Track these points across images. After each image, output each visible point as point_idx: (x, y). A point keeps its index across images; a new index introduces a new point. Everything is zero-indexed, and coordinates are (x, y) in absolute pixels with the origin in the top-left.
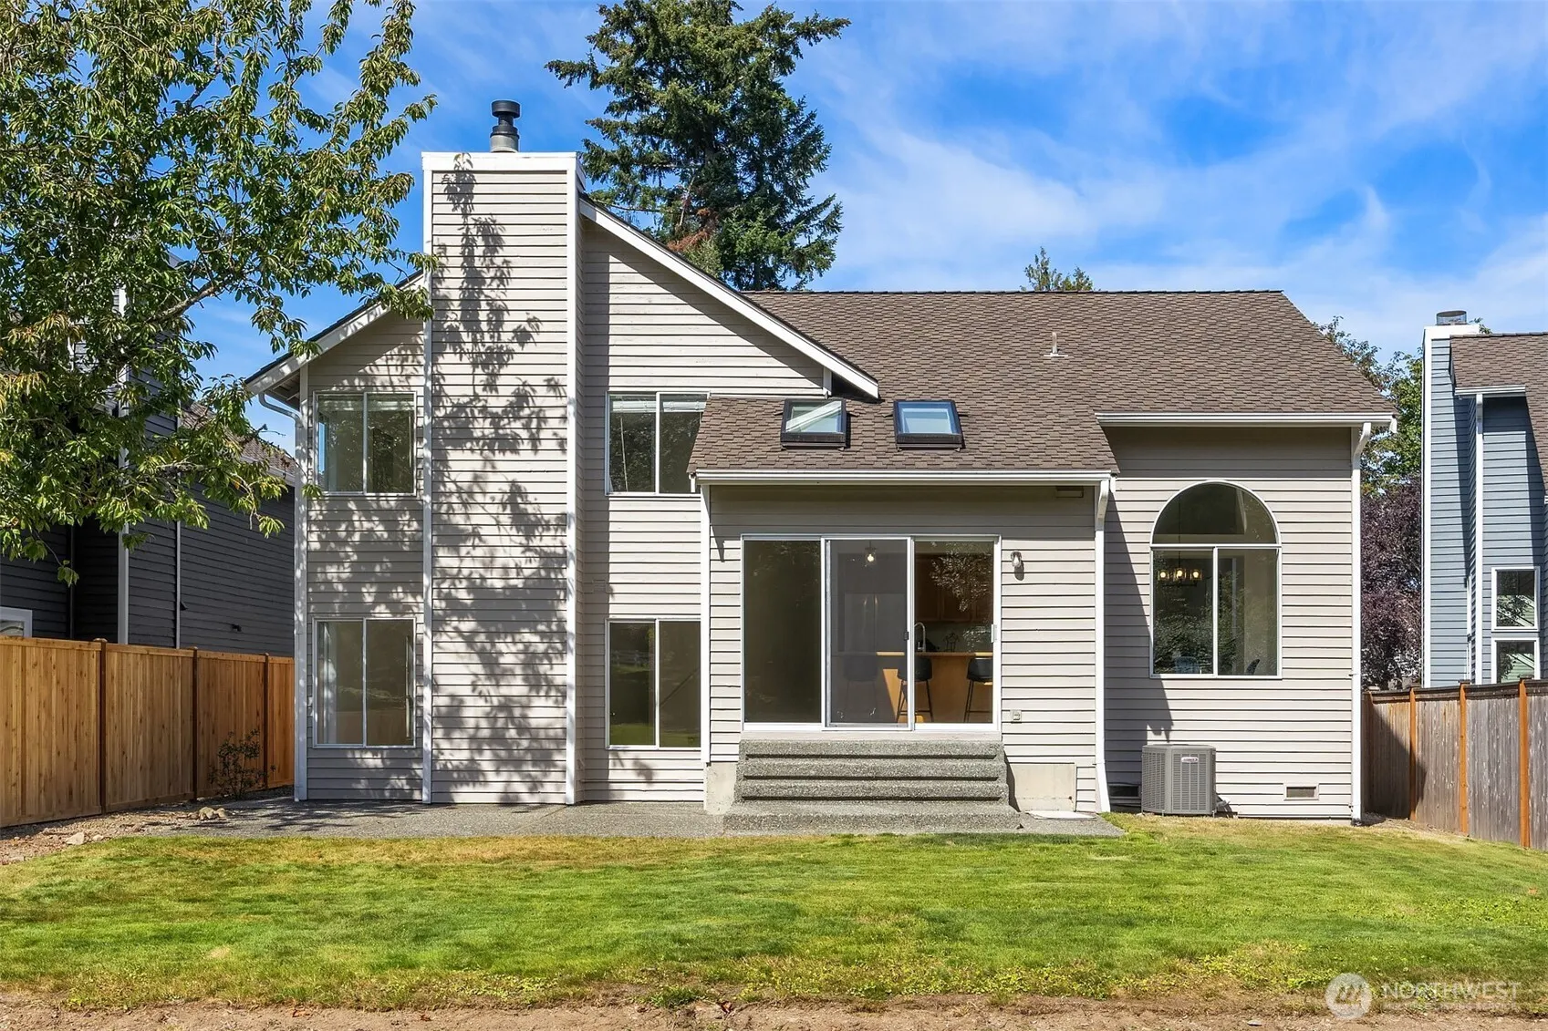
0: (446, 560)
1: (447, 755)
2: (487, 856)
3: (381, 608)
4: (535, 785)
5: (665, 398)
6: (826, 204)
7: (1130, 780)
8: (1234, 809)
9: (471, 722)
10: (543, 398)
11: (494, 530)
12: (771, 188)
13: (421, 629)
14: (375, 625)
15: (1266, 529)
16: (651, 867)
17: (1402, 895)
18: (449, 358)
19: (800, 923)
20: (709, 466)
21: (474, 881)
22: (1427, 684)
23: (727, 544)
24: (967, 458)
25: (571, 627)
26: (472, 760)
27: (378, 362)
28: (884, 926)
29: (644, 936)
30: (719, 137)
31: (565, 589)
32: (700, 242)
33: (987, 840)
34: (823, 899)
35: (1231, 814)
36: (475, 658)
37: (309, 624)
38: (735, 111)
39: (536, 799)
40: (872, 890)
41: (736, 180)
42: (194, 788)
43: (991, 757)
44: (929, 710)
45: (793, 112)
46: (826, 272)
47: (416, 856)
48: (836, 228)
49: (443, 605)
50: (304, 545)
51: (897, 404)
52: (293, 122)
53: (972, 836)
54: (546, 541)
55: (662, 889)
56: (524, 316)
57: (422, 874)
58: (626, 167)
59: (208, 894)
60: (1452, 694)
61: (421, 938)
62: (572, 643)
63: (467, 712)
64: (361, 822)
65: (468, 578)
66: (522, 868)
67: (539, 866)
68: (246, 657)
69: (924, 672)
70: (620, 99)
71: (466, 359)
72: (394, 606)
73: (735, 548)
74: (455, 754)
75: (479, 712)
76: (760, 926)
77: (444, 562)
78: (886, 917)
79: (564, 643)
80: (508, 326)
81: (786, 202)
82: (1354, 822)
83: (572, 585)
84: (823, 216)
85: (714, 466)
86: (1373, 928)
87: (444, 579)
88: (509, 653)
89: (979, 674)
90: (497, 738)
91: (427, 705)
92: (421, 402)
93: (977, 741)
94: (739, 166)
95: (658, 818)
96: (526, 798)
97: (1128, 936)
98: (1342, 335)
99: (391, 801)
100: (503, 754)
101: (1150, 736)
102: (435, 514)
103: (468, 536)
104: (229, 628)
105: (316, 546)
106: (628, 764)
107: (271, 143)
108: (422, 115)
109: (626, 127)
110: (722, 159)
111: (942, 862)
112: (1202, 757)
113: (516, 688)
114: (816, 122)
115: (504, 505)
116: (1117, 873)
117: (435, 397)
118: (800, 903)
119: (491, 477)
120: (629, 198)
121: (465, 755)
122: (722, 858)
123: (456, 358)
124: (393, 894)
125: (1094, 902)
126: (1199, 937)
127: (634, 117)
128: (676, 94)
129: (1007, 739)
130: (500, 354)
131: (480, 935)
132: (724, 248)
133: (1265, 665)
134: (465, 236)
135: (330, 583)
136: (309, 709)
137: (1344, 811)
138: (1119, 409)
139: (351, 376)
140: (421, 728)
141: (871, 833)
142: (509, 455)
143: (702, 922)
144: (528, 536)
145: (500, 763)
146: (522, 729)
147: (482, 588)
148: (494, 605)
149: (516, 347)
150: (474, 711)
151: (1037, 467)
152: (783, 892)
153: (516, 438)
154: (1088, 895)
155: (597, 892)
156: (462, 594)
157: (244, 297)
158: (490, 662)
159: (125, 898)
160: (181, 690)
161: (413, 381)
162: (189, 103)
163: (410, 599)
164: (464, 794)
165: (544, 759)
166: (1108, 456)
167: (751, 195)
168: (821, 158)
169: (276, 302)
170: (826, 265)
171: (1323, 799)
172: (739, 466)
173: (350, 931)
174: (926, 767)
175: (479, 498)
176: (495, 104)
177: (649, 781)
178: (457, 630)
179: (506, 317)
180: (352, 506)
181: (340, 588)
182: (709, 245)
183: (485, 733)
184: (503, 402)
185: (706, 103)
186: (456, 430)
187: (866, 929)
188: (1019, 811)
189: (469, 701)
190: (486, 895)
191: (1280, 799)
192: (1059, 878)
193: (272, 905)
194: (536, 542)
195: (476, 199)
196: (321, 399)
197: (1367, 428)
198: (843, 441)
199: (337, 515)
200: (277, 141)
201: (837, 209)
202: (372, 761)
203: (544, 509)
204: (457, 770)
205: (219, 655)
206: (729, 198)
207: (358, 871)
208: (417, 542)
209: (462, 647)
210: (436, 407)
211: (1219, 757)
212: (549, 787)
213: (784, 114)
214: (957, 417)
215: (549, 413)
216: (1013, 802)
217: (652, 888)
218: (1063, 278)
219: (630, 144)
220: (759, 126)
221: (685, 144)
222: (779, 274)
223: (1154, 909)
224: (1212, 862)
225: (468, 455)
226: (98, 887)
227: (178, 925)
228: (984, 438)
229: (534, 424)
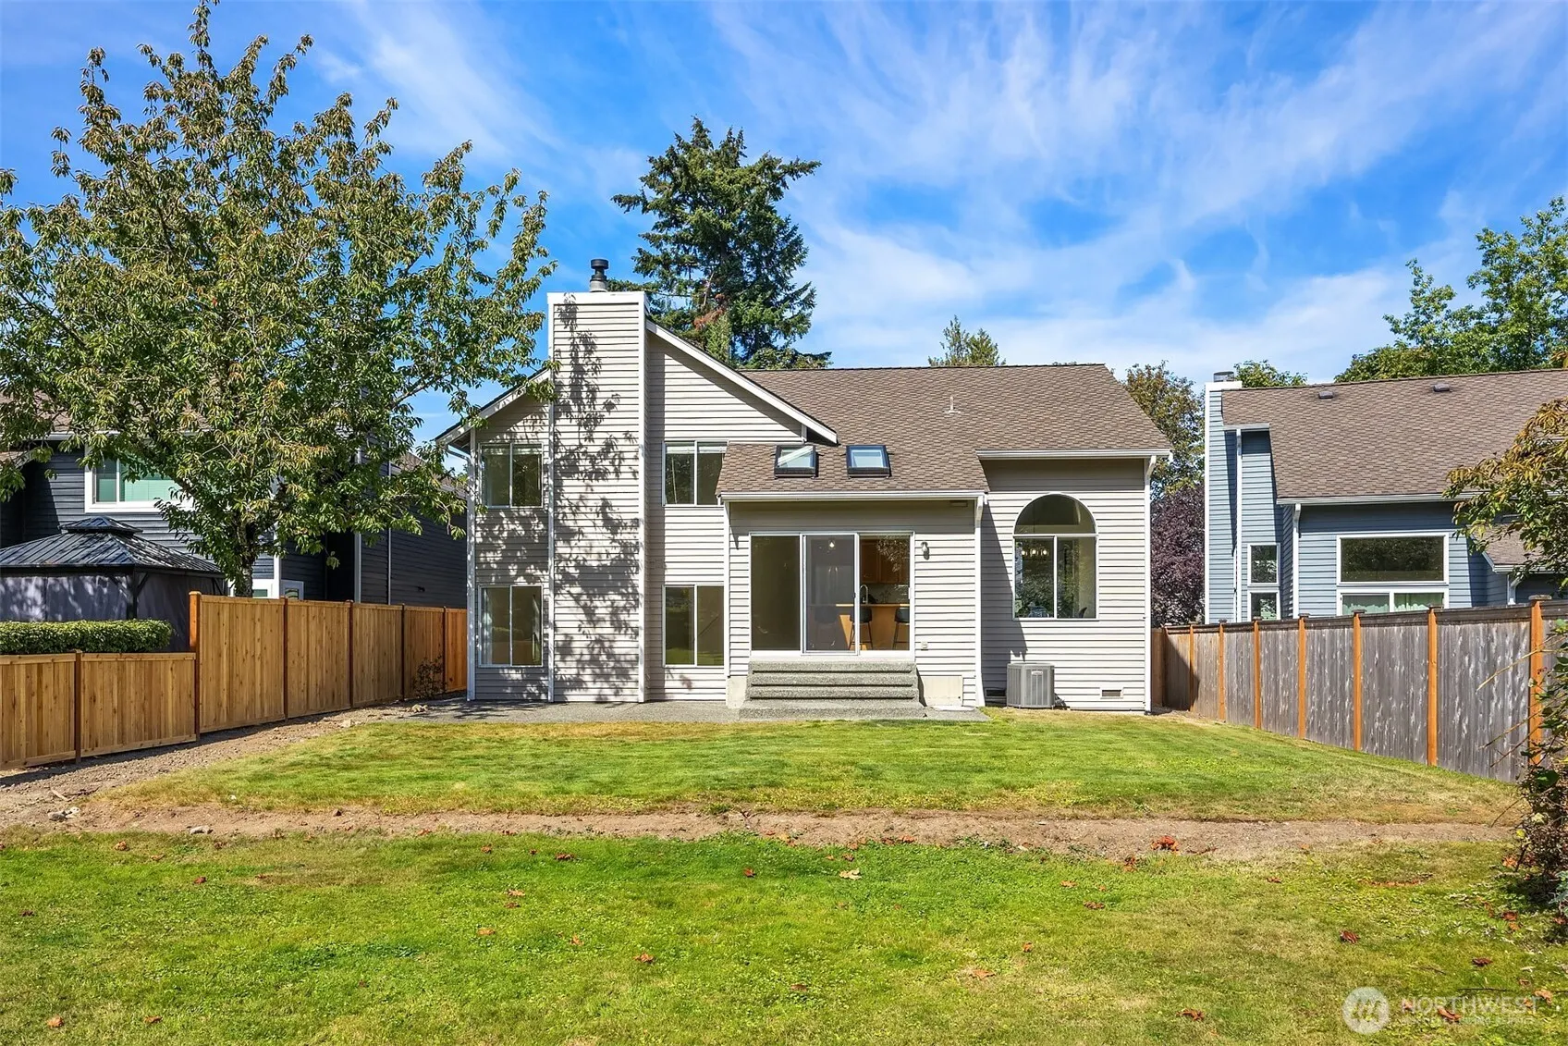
0: (562, 549)
1: (562, 672)
2: (596, 733)
3: (521, 579)
4: (617, 691)
5: (700, 444)
6: (805, 289)
7: (998, 686)
8: (1067, 704)
9: (577, 651)
10: (622, 446)
11: (592, 530)
12: (767, 279)
13: (547, 593)
14: (518, 590)
15: (1089, 524)
16: (697, 740)
17: (1152, 755)
18: (563, 421)
19: (786, 770)
20: (729, 490)
21: (593, 749)
22: (1207, 622)
23: (740, 538)
24: (893, 483)
25: (641, 590)
26: (578, 674)
27: (520, 424)
28: (835, 772)
29: (699, 778)
30: (731, 245)
31: (638, 567)
32: (717, 317)
33: (902, 723)
34: (800, 757)
35: (1066, 708)
36: (581, 611)
37: (476, 589)
38: (741, 226)
39: (619, 699)
40: (829, 753)
41: (742, 273)
42: (403, 693)
43: (908, 672)
44: (870, 641)
45: (782, 226)
46: (804, 336)
47: (553, 734)
48: (811, 305)
49: (560, 577)
50: (473, 539)
51: (848, 448)
52: (470, 281)
53: (893, 722)
54: (624, 536)
55: (704, 752)
56: (610, 395)
57: (560, 744)
58: (667, 266)
59: (439, 755)
60: (1216, 629)
61: (570, 778)
62: (642, 600)
63: (574, 645)
64: (512, 714)
65: (575, 560)
66: (620, 739)
67: (628, 739)
68: (433, 609)
69: (867, 616)
70: (663, 219)
71: (574, 422)
72: (529, 577)
73: (746, 541)
74: (568, 670)
75: (583, 644)
76: (763, 772)
77: (560, 550)
78: (837, 768)
79: (637, 601)
80: (599, 401)
81: (776, 287)
82: (1146, 713)
83: (642, 563)
84: (803, 297)
85: (732, 490)
86: (1126, 774)
87: (560, 561)
88: (602, 608)
89: (902, 618)
90: (594, 661)
91: (551, 640)
92: (547, 449)
93: (900, 661)
94: (744, 264)
95: (698, 711)
96: (612, 699)
97: (979, 777)
98: (1167, 373)
99: (527, 701)
100: (598, 671)
101: (1013, 657)
102: (556, 520)
103: (575, 533)
104: (416, 589)
105: (479, 540)
106: (676, 677)
107: (456, 294)
108: (549, 273)
109: (666, 239)
110: (733, 259)
111: (871, 736)
112: (1045, 672)
113: (606, 629)
114: (798, 232)
115: (598, 513)
116: (979, 743)
117: (555, 446)
118: (786, 760)
119: (590, 496)
120: (669, 287)
121: (574, 671)
122: (739, 734)
123: (567, 422)
124: (547, 755)
125: (962, 759)
126: (1020, 778)
127: (673, 232)
128: (701, 217)
129: (919, 661)
130: (595, 419)
131: (604, 777)
132: (734, 320)
133: (1088, 613)
134: (572, 344)
135: (489, 563)
136: (476, 641)
137: (1140, 705)
138: (991, 448)
139: (501, 433)
140: (547, 654)
141: (831, 719)
142: (601, 482)
143: (730, 770)
144: (614, 533)
145: (596, 677)
146: (610, 655)
147: (584, 566)
148: (592, 577)
149: (607, 415)
150: (580, 645)
151: (937, 488)
152: (777, 754)
153: (606, 472)
154: (960, 755)
155: (666, 754)
156: (572, 570)
157: (440, 388)
158: (589, 612)
159: (393, 758)
160: (395, 632)
161: (540, 435)
162: (406, 270)
163: (539, 573)
164: (573, 696)
165: (623, 674)
166: (984, 481)
167: (753, 283)
168: (802, 257)
169: (463, 394)
170: (805, 331)
171: (1126, 698)
172: (748, 490)
173: (528, 774)
174: (867, 678)
175: (583, 509)
176: (593, 262)
177: (690, 688)
178: (569, 593)
179: (598, 395)
180: (502, 514)
181: (495, 566)
182: (724, 319)
183: (587, 658)
184: (598, 449)
185: (722, 222)
186: (568, 466)
187: (826, 774)
188: (925, 705)
189: (576, 638)
190: (600, 754)
191: (1098, 698)
192: (943, 746)
193: (479, 761)
194: (618, 537)
195: (578, 321)
196: (483, 448)
197: (1153, 460)
198: (814, 472)
199: (493, 520)
200: (460, 292)
201: (812, 292)
202: (515, 675)
203: (624, 516)
204: (570, 681)
205: (418, 609)
206: (738, 286)
207: (522, 742)
208: (544, 537)
209: (572, 604)
210: (555, 452)
211: (1056, 671)
212: (626, 692)
213: (775, 227)
214: (887, 455)
215: (626, 455)
216: (922, 700)
217: (698, 752)
218: (970, 336)
219: (669, 251)
220: (758, 237)
221: (707, 249)
222: (773, 337)
223: (996, 763)
224: (1041, 737)
225: (576, 483)
226: (373, 751)
227: (429, 771)
228: (902, 469)
229: (617, 462)
